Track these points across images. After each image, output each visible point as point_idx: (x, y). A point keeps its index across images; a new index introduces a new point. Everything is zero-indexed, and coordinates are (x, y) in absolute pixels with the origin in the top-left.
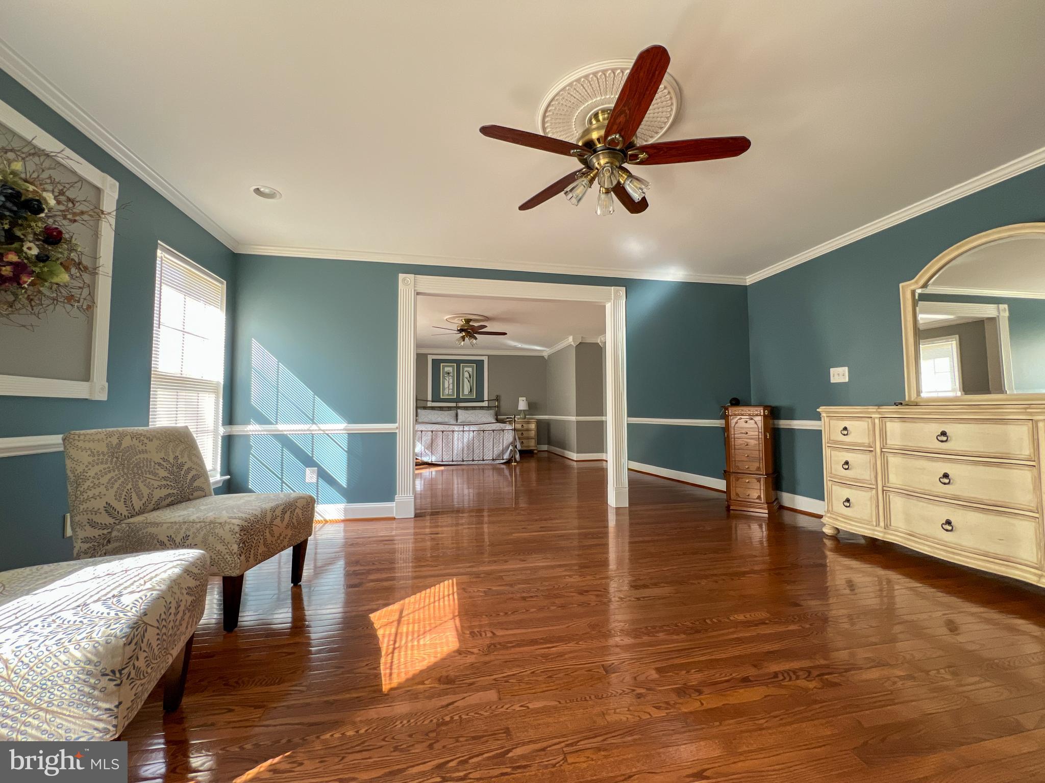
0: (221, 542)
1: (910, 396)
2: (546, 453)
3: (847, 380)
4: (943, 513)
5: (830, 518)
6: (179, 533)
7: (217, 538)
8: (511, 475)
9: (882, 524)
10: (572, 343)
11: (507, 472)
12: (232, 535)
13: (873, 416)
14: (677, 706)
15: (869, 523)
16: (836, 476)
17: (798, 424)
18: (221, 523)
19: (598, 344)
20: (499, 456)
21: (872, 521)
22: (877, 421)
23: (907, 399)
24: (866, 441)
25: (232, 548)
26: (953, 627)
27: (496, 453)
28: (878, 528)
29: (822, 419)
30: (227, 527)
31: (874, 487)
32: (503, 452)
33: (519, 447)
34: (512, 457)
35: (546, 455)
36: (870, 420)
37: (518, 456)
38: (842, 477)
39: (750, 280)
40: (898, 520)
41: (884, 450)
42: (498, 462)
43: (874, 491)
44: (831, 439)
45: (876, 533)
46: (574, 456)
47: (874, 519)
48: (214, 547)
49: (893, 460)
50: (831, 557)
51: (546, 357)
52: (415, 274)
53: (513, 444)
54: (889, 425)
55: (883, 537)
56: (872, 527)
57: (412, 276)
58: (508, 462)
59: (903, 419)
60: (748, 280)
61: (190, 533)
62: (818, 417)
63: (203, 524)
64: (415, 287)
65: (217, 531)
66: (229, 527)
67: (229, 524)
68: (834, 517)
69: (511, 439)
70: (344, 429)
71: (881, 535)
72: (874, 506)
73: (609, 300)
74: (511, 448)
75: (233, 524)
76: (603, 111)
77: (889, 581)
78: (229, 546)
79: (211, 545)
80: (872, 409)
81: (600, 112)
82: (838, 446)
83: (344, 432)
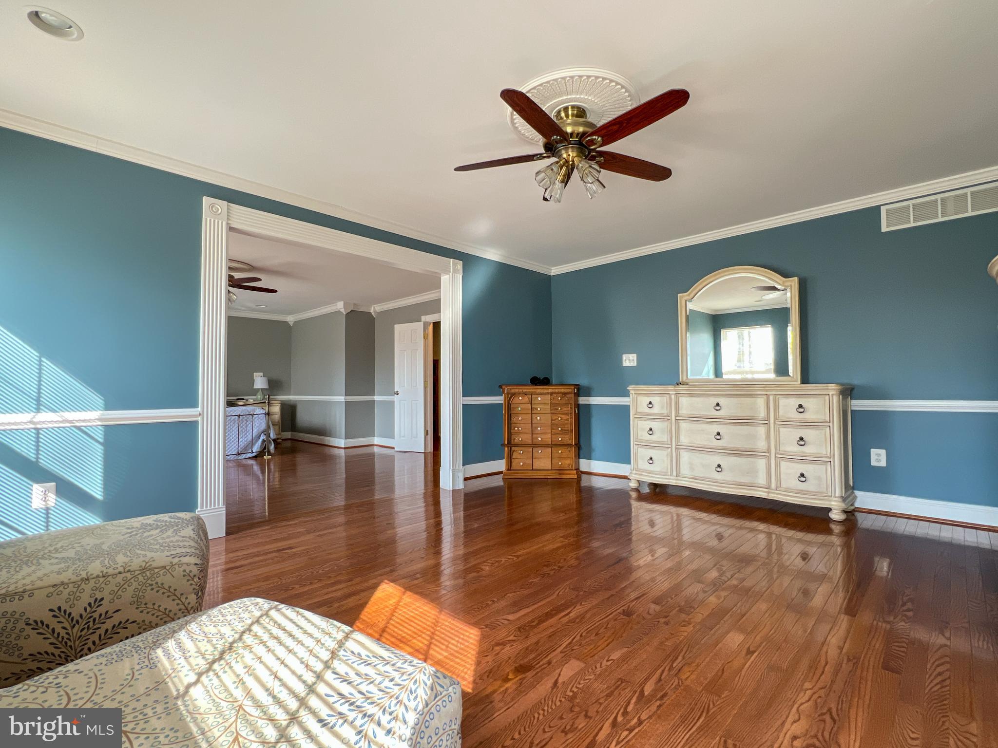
0: (168, 596)
1: (682, 379)
2: (289, 441)
3: (635, 364)
4: (717, 459)
5: (636, 474)
6: (78, 599)
7: (162, 591)
8: (263, 472)
9: (674, 473)
10: (343, 310)
11: (256, 468)
12: (188, 580)
13: (671, 393)
14: (692, 620)
15: (665, 474)
16: (641, 440)
17: (595, 400)
18: (164, 567)
19: (370, 313)
20: (246, 448)
21: (668, 473)
22: (673, 397)
23: (681, 380)
24: (665, 412)
25: (187, 601)
26: (720, 537)
27: (242, 444)
28: (672, 477)
29: (631, 395)
30: (178, 572)
31: (670, 446)
32: (252, 443)
33: (273, 436)
34: (265, 448)
35: (288, 444)
36: (668, 396)
37: (272, 447)
38: (647, 441)
39: (555, 271)
40: (685, 470)
41: (677, 418)
42: (244, 456)
43: (670, 450)
44: (638, 411)
45: (671, 481)
46: (341, 442)
47: (669, 471)
48: (156, 607)
49: (684, 425)
50: (635, 504)
51: (291, 324)
52: (229, 202)
53: (266, 432)
54: (681, 399)
55: (676, 483)
56: (667, 477)
57: (226, 203)
58: (258, 456)
59: (691, 395)
60: (552, 271)
61: (105, 594)
62: (626, 394)
63: (129, 575)
64: (228, 219)
65: (159, 580)
66: (182, 569)
67: (180, 565)
68: (640, 473)
69: (263, 426)
70: (100, 420)
71: (674, 481)
72: (669, 461)
73: (447, 272)
74: (263, 437)
75: (187, 564)
76: (573, 107)
77: (678, 515)
78: (183, 599)
79: (150, 605)
80: (671, 387)
81: (570, 107)
82: (643, 416)
83: (100, 423)
